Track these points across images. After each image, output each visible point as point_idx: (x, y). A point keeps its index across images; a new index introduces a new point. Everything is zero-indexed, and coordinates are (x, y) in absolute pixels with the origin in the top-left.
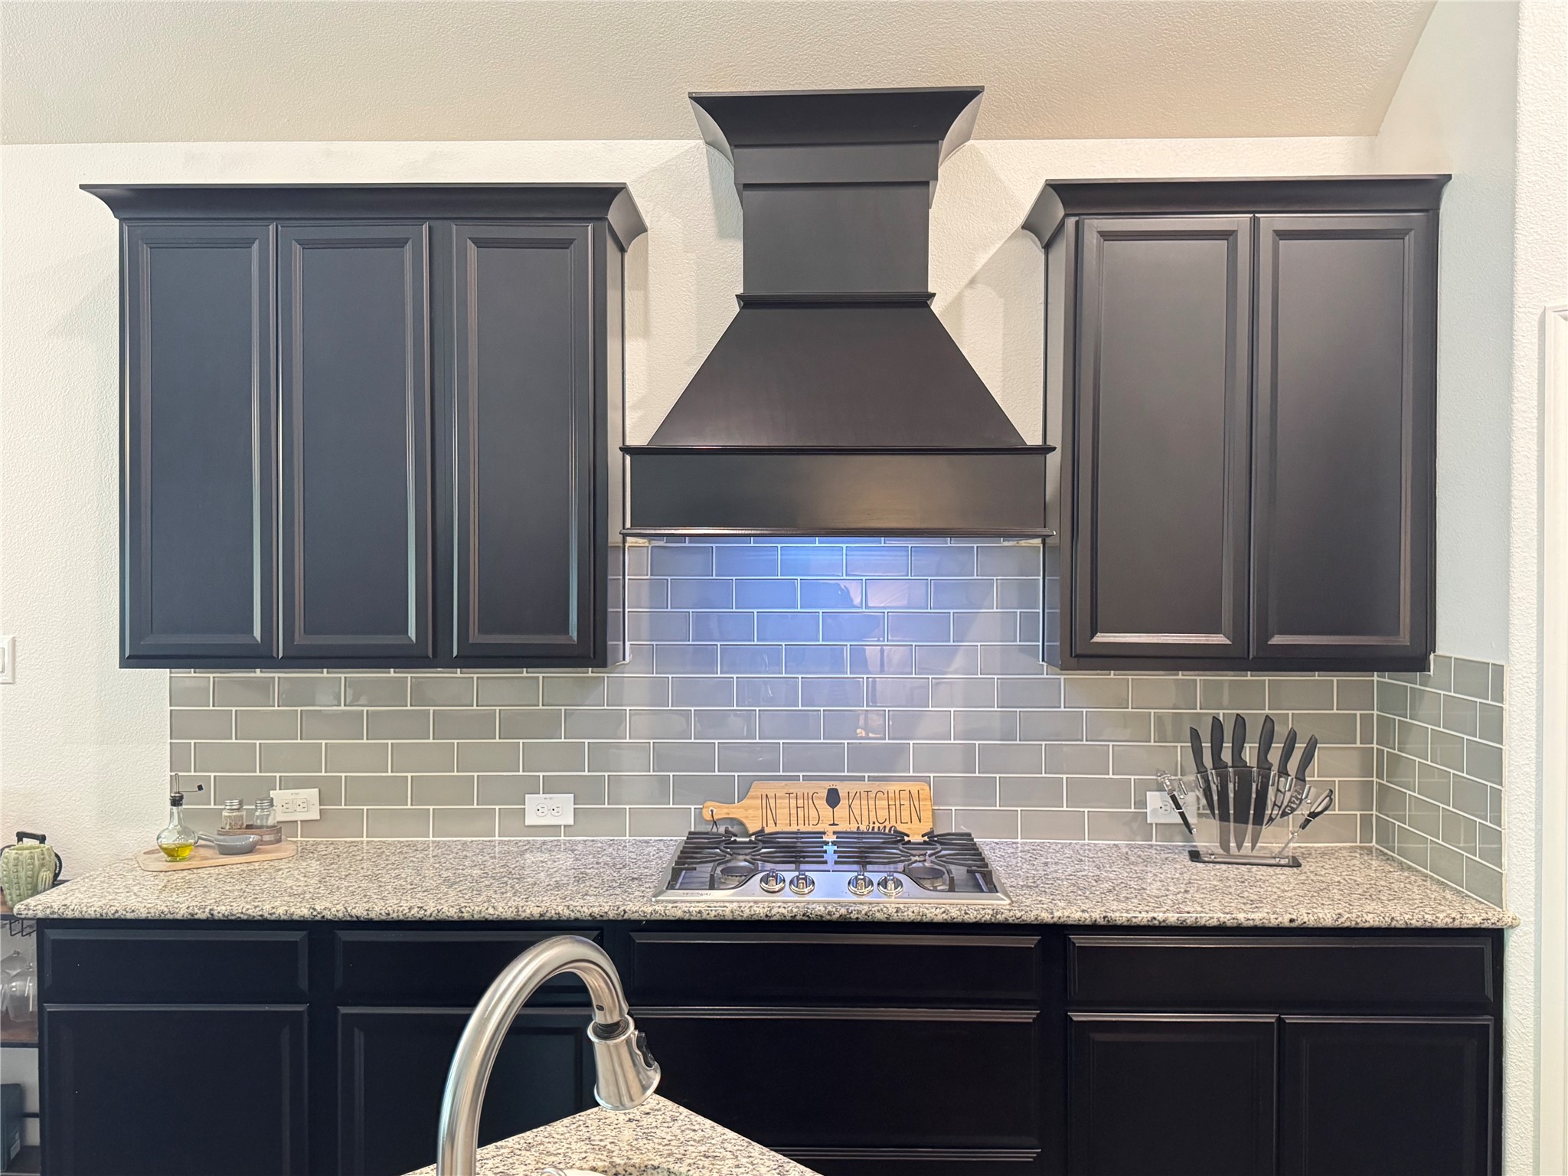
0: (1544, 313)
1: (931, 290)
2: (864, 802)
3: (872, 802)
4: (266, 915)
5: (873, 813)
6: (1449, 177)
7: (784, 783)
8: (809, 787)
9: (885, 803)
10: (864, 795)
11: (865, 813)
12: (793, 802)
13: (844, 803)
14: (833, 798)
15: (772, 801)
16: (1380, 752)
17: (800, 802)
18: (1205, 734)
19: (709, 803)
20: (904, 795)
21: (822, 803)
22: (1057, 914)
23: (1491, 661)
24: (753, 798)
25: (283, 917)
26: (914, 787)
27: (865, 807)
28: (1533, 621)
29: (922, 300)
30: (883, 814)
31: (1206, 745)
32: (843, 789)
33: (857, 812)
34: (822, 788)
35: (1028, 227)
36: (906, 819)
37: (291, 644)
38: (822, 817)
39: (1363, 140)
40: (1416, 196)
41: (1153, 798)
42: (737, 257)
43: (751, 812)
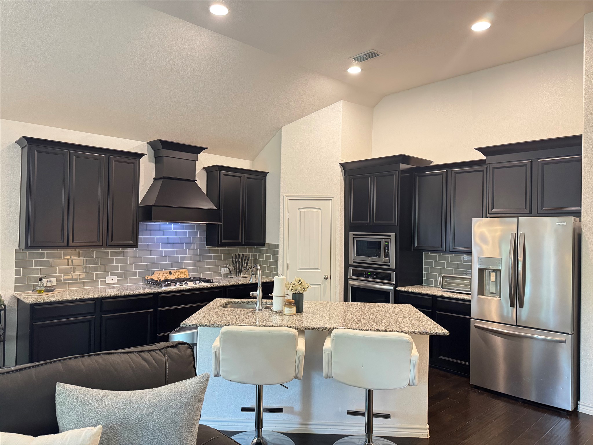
0: (284, 196)
1: (196, 179)
2: (176, 274)
3: (178, 274)
4: (89, 297)
5: (178, 276)
6: (268, 172)
7: (161, 271)
8: (166, 272)
9: (180, 273)
10: (176, 272)
11: (177, 275)
12: (163, 274)
13: (172, 274)
14: (170, 273)
15: (159, 275)
16: (254, 260)
17: (164, 274)
18: (234, 258)
19: (146, 276)
20: (183, 272)
21: (168, 274)
22: (226, 284)
23: (276, 244)
24: (155, 274)
25: (93, 298)
26: (185, 270)
27: (176, 275)
28: (282, 238)
29: (194, 181)
30: (180, 276)
31: (234, 260)
32: (172, 271)
33: (175, 276)
34: (168, 271)
35: (204, 168)
36: (184, 276)
37: (71, 243)
38: (169, 277)
39: (252, 161)
40: (264, 174)
41: (222, 269)
42: (153, 165)
43: (155, 277)
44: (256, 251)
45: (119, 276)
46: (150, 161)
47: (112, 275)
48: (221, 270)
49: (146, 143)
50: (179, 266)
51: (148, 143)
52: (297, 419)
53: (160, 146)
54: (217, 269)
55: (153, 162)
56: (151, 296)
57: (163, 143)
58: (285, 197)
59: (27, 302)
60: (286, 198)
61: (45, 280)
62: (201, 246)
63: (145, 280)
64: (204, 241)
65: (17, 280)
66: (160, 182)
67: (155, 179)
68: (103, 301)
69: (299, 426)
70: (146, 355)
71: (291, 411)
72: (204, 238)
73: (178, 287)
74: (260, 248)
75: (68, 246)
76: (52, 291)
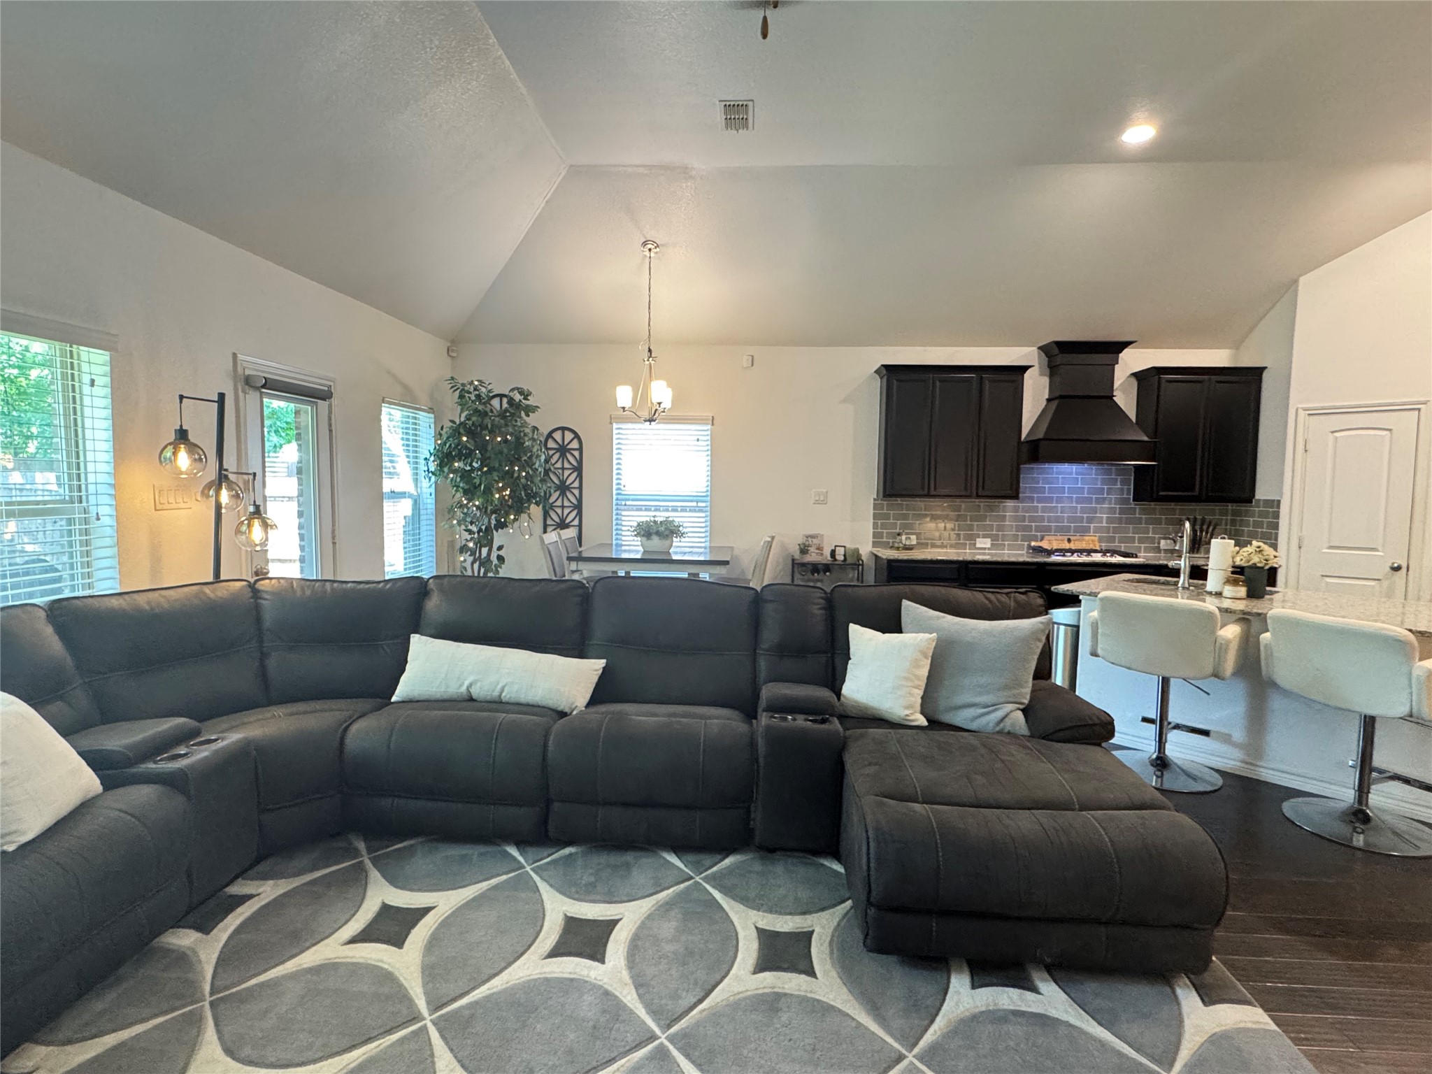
0: (1297, 410)
1: (1115, 395)
2: (1077, 542)
3: (1079, 542)
4: (951, 560)
5: (1079, 545)
6: (1269, 368)
7: (1055, 538)
8: (1063, 538)
9: (1083, 542)
10: (1077, 540)
11: (1077, 544)
12: (1057, 541)
13: (1071, 542)
14: (1069, 540)
15: (1051, 541)
17: (1059, 542)
19: (1032, 542)
21: (1066, 542)
23: (1276, 499)
24: (1046, 540)
25: (956, 560)
26: (1091, 539)
28: (1289, 489)
29: (1111, 397)
30: (1082, 545)
32: (1072, 538)
34: (1066, 538)
35: (1135, 375)
36: (1091, 546)
37: (933, 492)
38: (1067, 546)
39: (1234, 351)
40: (1256, 373)
41: (1163, 542)
42: (1045, 381)
43: (1045, 545)
44: (1235, 513)
45: (994, 538)
46: (1042, 374)
47: (985, 536)
48: (1159, 543)
49: (1035, 349)
50: (1085, 531)
51: (1040, 348)
52: (1238, 754)
53: (1056, 351)
54: (1152, 540)
55: (1045, 375)
56: (1033, 567)
57: (1061, 345)
58: (1300, 411)
59: (884, 557)
60: (1302, 414)
61: (904, 537)
62: (1124, 501)
63: (1030, 547)
64: (1128, 493)
65: (875, 535)
66: (1055, 403)
67: (1049, 400)
68: (970, 566)
69: (1238, 764)
70: (990, 596)
71: (1226, 739)
72: (1129, 490)
73: (1075, 558)
74: (1242, 508)
75: (928, 495)
76: (911, 549)
